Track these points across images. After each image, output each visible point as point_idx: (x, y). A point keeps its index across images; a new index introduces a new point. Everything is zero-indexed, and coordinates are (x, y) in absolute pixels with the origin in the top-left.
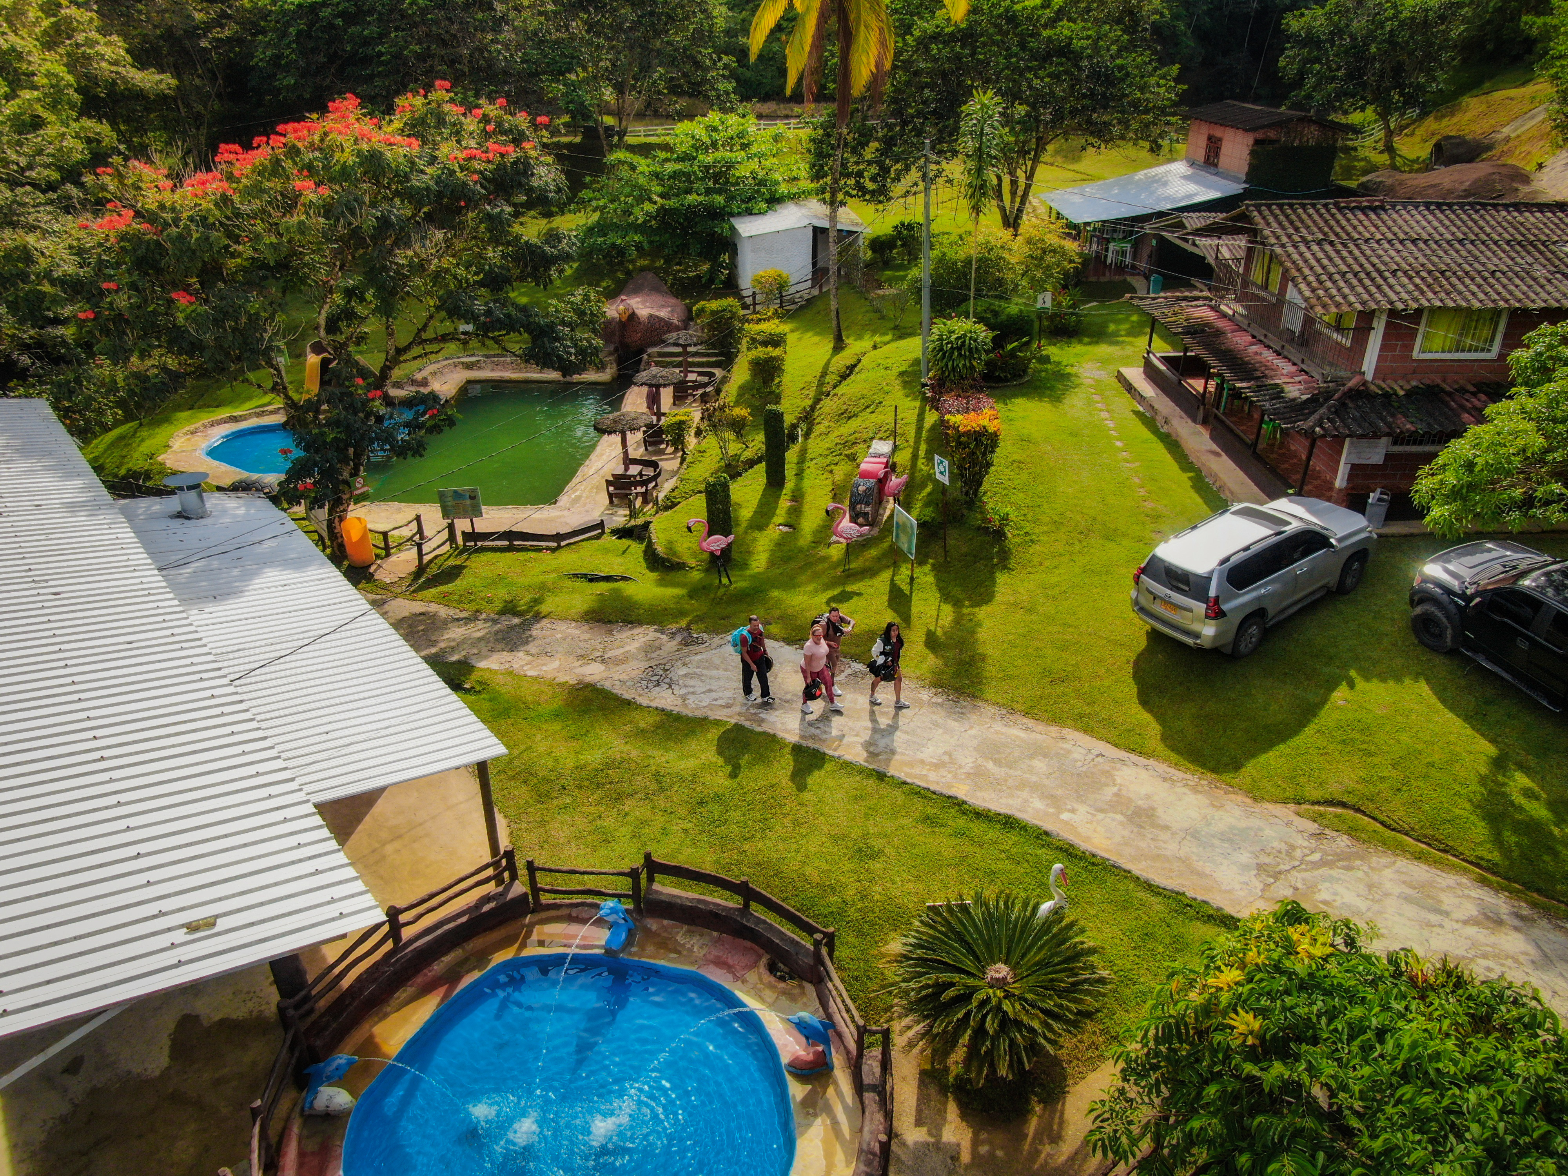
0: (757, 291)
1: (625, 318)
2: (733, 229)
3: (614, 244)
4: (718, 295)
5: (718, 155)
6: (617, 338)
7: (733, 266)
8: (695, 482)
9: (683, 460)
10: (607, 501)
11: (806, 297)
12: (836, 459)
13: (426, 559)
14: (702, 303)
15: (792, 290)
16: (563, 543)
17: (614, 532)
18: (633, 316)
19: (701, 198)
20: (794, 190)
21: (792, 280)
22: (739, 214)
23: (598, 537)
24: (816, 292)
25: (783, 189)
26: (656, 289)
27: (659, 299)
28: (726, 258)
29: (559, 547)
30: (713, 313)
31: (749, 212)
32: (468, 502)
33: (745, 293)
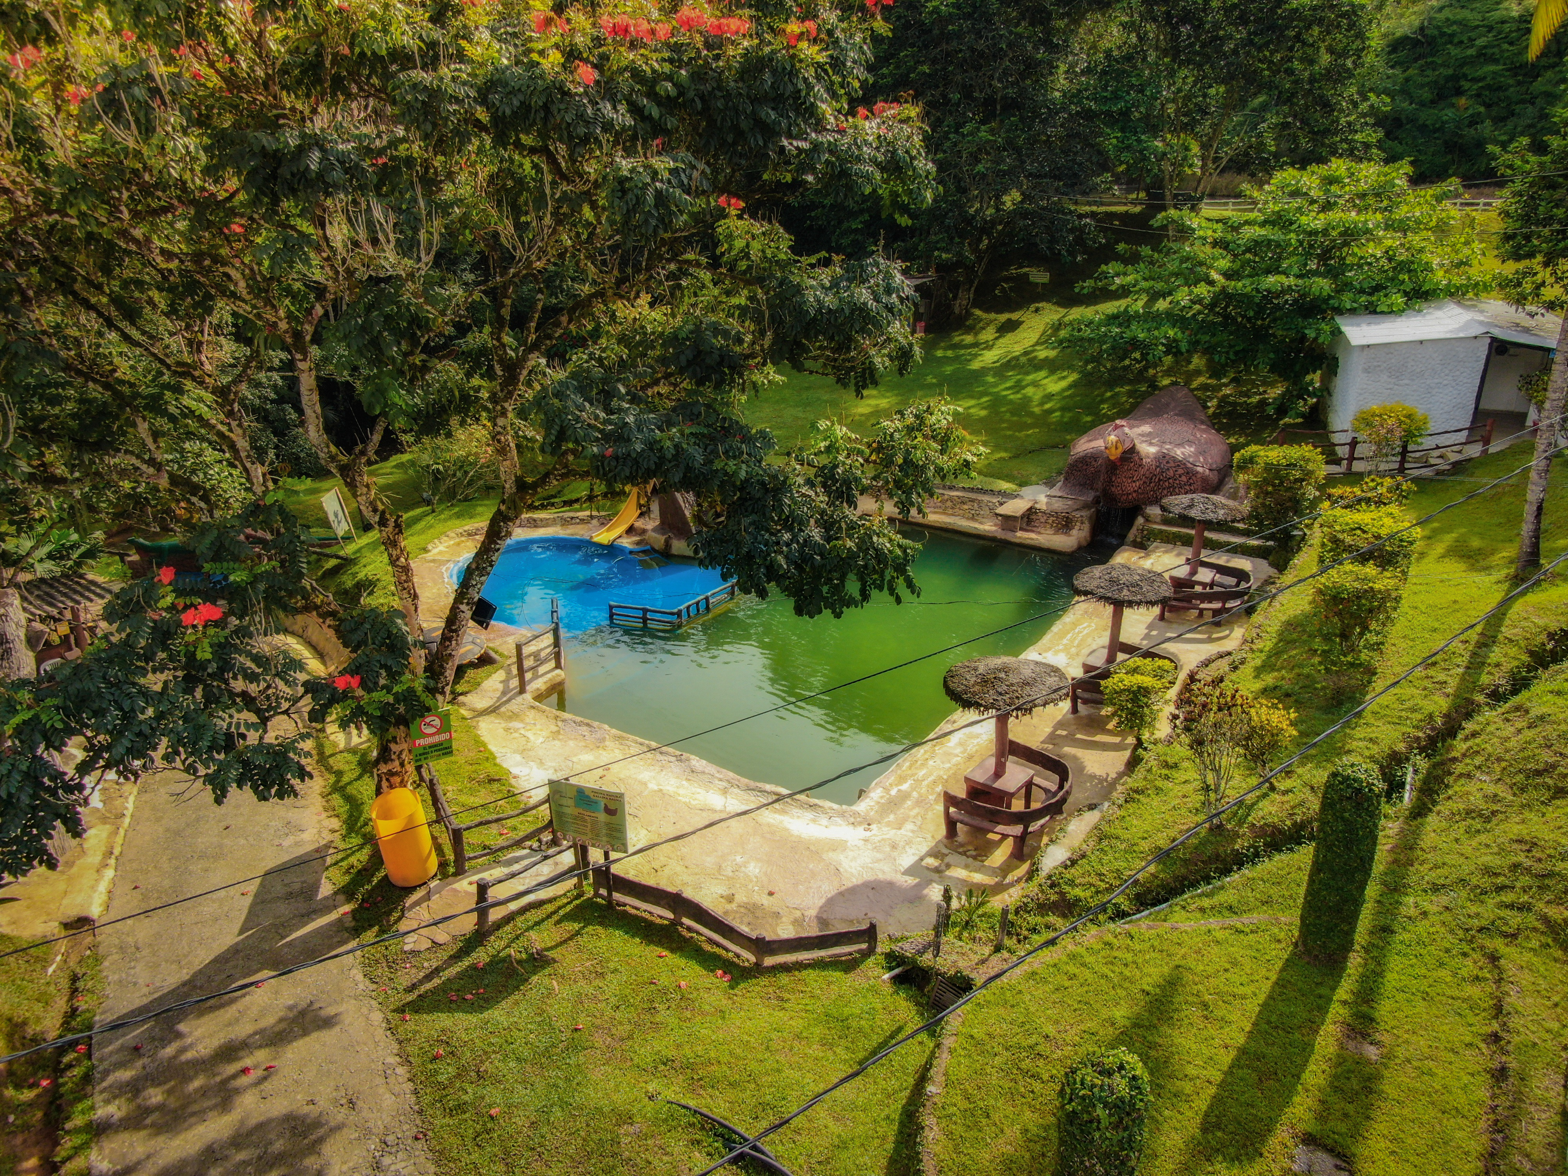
0: (1362, 436)
1: (1115, 454)
2: (1337, 333)
3: (1134, 338)
4: (1289, 437)
5: (1334, 216)
6: (1099, 485)
7: (1326, 391)
8: (1131, 848)
9: (1133, 763)
10: (942, 831)
11: (1454, 457)
12: (1515, 919)
13: (495, 915)
14: (1254, 448)
15: (1428, 443)
16: (769, 961)
17: (893, 959)
18: (1131, 452)
19: (1292, 281)
20: (1457, 281)
21: (1432, 427)
22: (1352, 311)
23: (850, 965)
24: (1474, 451)
25: (1440, 277)
26: (1188, 415)
27: (1184, 429)
28: (1315, 379)
29: (757, 970)
30: (1268, 467)
31: (1372, 310)
32: (602, 817)
33: (1336, 438)
